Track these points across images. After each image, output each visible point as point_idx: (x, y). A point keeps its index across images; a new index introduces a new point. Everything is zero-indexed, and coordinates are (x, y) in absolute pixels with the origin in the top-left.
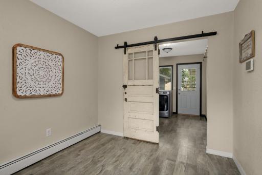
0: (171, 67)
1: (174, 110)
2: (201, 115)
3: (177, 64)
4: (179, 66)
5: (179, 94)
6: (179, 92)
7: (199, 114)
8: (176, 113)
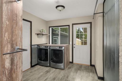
0: (68, 27)
1: (71, 61)
2: (91, 65)
3: (73, 24)
4: (74, 25)
5: (74, 47)
6: (74, 46)
7: (89, 64)
8: (72, 62)
